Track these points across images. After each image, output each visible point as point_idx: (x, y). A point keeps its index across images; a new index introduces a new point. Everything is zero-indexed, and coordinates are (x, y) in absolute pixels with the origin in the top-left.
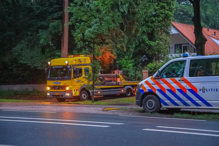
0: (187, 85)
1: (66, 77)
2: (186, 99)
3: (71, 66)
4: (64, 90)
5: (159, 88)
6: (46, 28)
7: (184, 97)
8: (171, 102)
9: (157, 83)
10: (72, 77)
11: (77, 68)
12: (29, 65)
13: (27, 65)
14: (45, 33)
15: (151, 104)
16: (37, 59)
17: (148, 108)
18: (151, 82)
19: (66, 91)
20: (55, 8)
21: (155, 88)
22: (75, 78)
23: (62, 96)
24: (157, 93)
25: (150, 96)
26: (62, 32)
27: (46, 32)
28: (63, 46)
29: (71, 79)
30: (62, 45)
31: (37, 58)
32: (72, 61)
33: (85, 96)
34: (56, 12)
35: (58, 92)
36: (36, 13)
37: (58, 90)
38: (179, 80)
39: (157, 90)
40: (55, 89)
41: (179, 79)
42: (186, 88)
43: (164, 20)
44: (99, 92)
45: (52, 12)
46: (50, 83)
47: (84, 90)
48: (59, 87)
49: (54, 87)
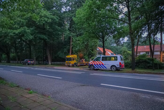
0: (101, 63)
1: (71, 60)
3: (72, 58)
6: (66, 48)
7: (100, 66)
8: (97, 67)
9: (94, 62)
12: (61, 57)
17: (91, 69)
18: (92, 62)
22: (73, 60)
24: (94, 65)
25: (92, 65)
32: (72, 56)
34: (68, 44)
35: (68, 64)
36: (64, 44)
38: (99, 62)
43: (95, 46)
44: (79, 64)
46: (67, 62)
47: (75, 64)
48: (69, 63)
49: (68, 63)
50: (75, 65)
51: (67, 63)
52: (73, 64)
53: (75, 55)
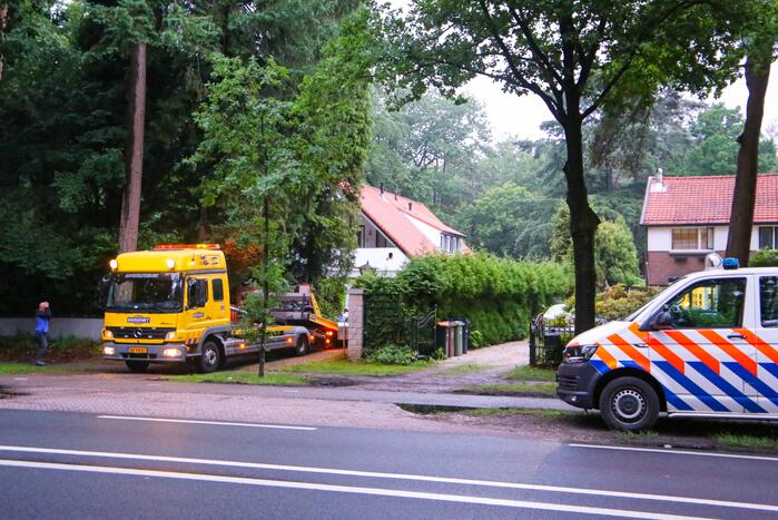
0: (759, 352)
1: (167, 304)
2: (755, 392)
3: (181, 274)
4: (161, 341)
5: (661, 359)
7: (747, 385)
8: (703, 400)
9: (654, 344)
10: (185, 304)
11: (199, 281)
12: (22, 266)
13: (19, 265)
14: (72, 181)
15: (629, 405)
16: (45, 251)
17: (620, 418)
19: (165, 343)
20: (95, 117)
21: (647, 356)
22: (191, 305)
23: (154, 356)
25: (628, 379)
26: (125, 182)
27: (74, 178)
28: (126, 219)
29: (182, 311)
30: (123, 216)
31: (46, 248)
32: (185, 259)
33: (212, 357)
34: (100, 126)
35: (136, 345)
36: (41, 126)
37: (141, 341)
38: (729, 337)
39: (654, 362)
40: (131, 337)
41: (730, 331)
42: (753, 358)
44: (243, 346)
45: (87, 127)
46: (115, 319)
47: (212, 339)
48: (147, 332)
49: (129, 332)
50: (209, 353)
51: (118, 332)
52: (193, 347)
53: (203, 250)
